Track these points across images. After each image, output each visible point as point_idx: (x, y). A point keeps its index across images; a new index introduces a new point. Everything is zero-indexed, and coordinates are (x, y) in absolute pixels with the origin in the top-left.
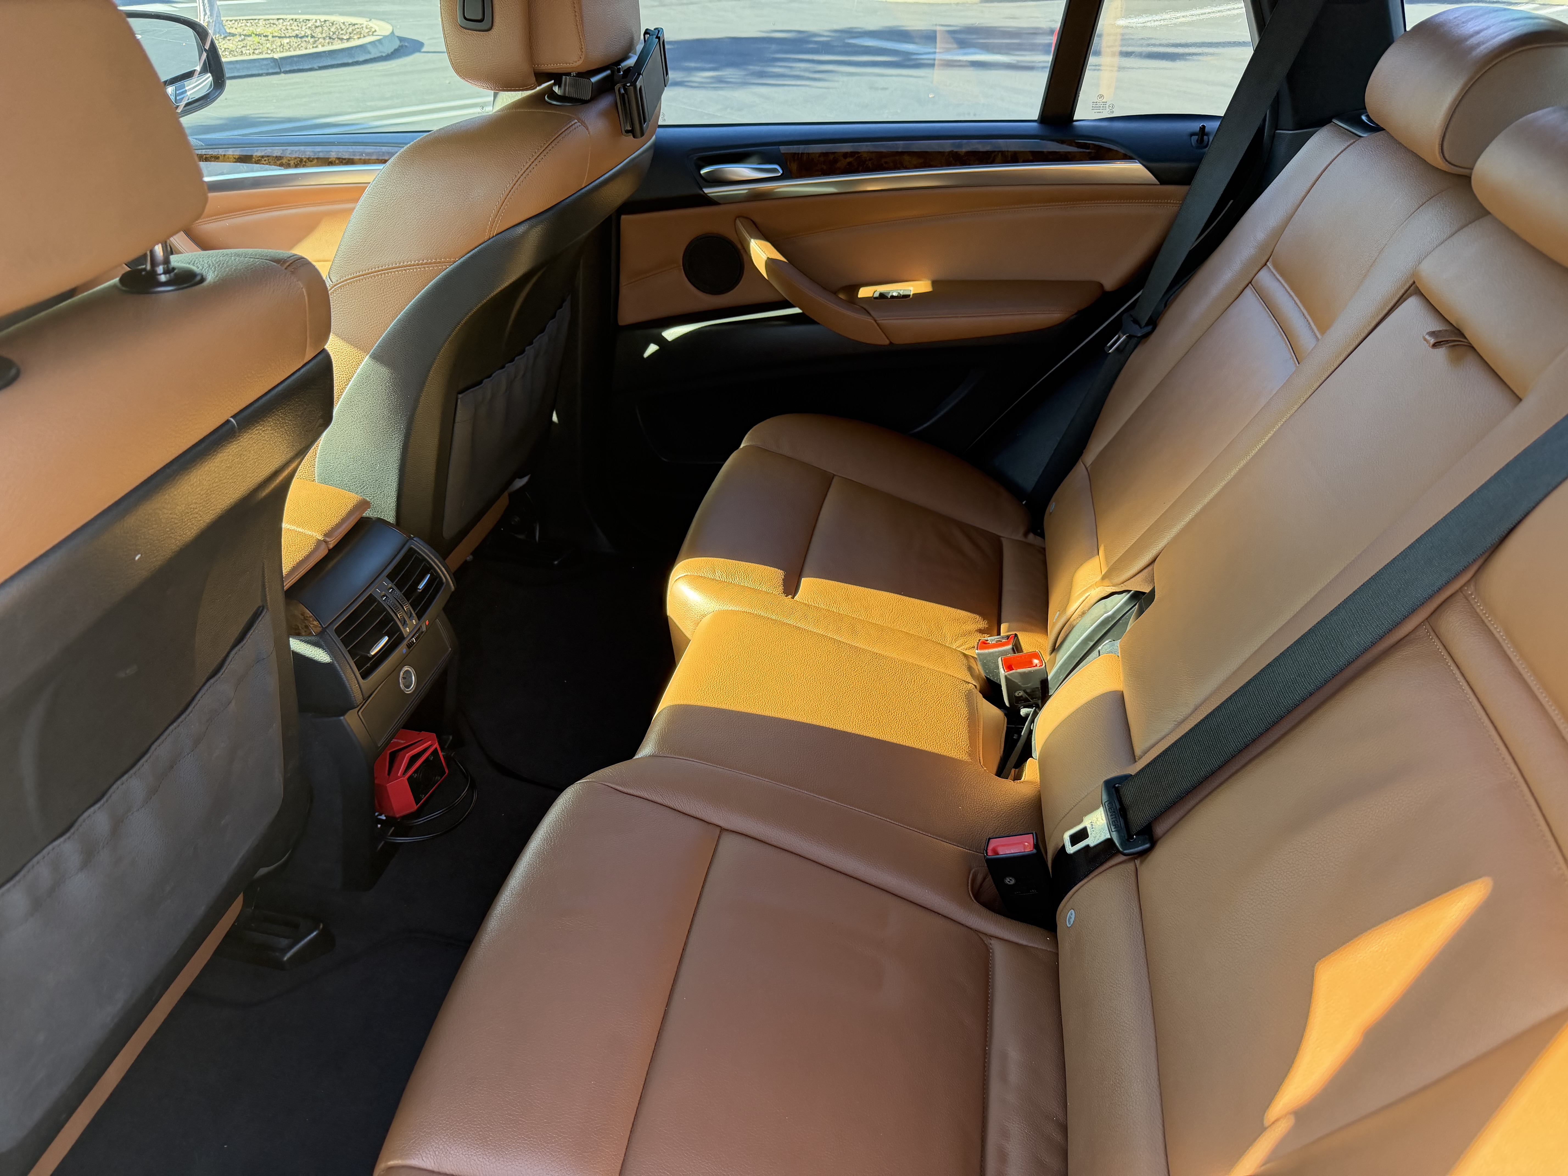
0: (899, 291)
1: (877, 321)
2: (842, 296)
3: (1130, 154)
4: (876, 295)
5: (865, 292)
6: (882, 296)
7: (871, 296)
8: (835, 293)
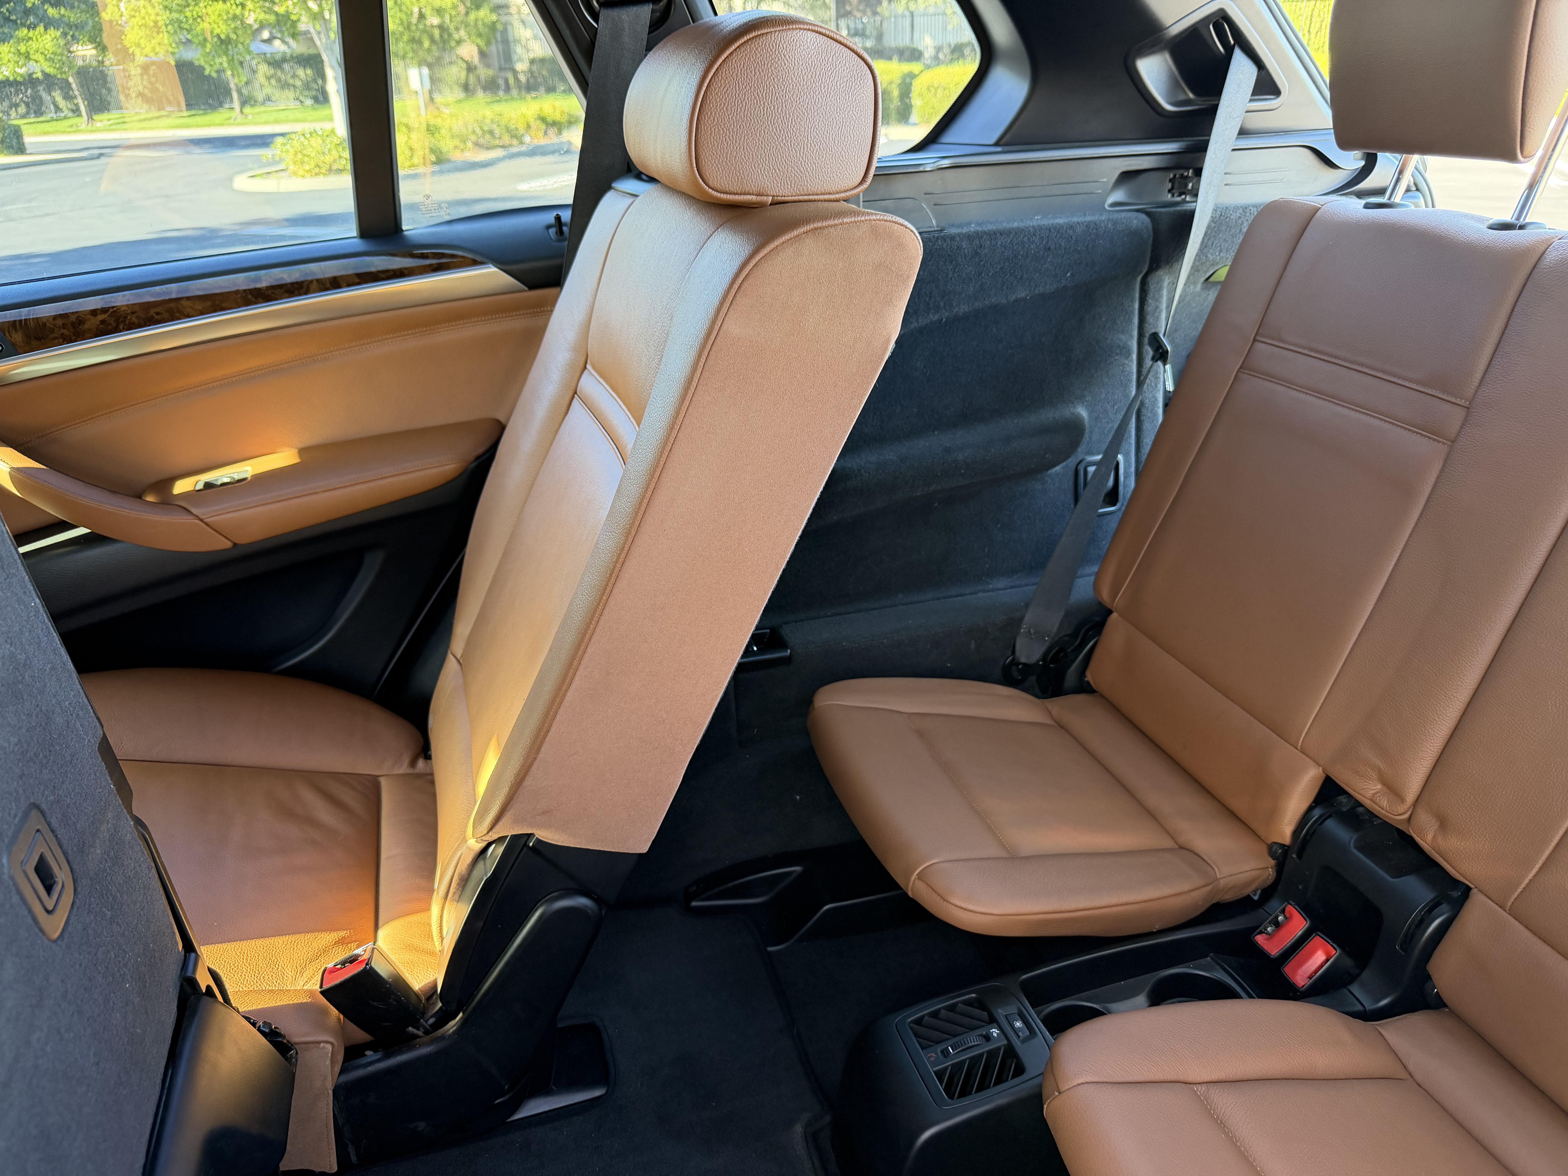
0: (232, 475)
1: (205, 520)
2: (150, 498)
3: (478, 258)
4: (200, 486)
5: (181, 487)
6: (208, 486)
7: (193, 489)
8: (139, 496)
